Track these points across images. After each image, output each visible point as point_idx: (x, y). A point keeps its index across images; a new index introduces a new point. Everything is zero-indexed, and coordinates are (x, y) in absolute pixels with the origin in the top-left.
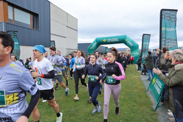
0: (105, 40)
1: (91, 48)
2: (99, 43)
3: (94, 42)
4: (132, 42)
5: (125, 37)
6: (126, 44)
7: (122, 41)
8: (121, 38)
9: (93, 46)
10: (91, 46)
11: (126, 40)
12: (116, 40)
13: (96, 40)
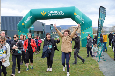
0: (44, 13)
1: (23, 24)
2: (36, 17)
3: (27, 16)
4: (83, 17)
5: (73, 9)
6: (74, 19)
7: (69, 15)
8: (68, 11)
9: (26, 22)
10: (23, 21)
11: (75, 14)
12: (61, 13)
13: (31, 13)
